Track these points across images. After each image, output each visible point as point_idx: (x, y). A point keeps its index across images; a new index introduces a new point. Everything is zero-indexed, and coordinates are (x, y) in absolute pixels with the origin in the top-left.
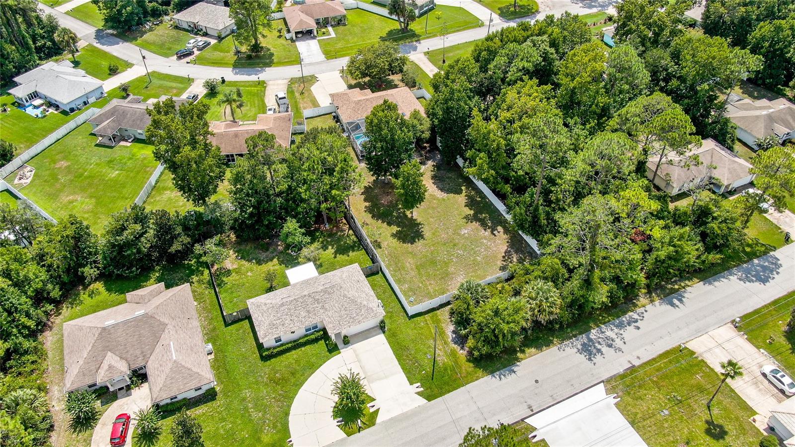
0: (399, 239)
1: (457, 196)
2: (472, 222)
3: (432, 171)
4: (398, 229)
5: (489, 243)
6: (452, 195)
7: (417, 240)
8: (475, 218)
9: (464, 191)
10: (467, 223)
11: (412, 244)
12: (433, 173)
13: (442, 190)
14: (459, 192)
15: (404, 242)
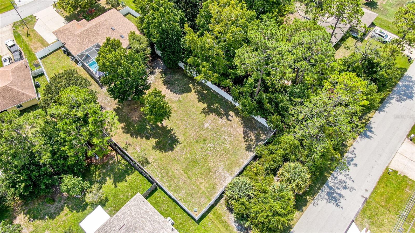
0: (160, 149)
1: (188, 94)
2: (209, 115)
3: (161, 78)
4: (156, 140)
5: (229, 129)
6: (185, 95)
7: (175, 146)
8: (210, 110)
9: (192, 88)
10: (206, 116)
11: (172, 150)
12: (163, 79)
13: (175, 92)
14: (189, 90)
15: (165, 151)
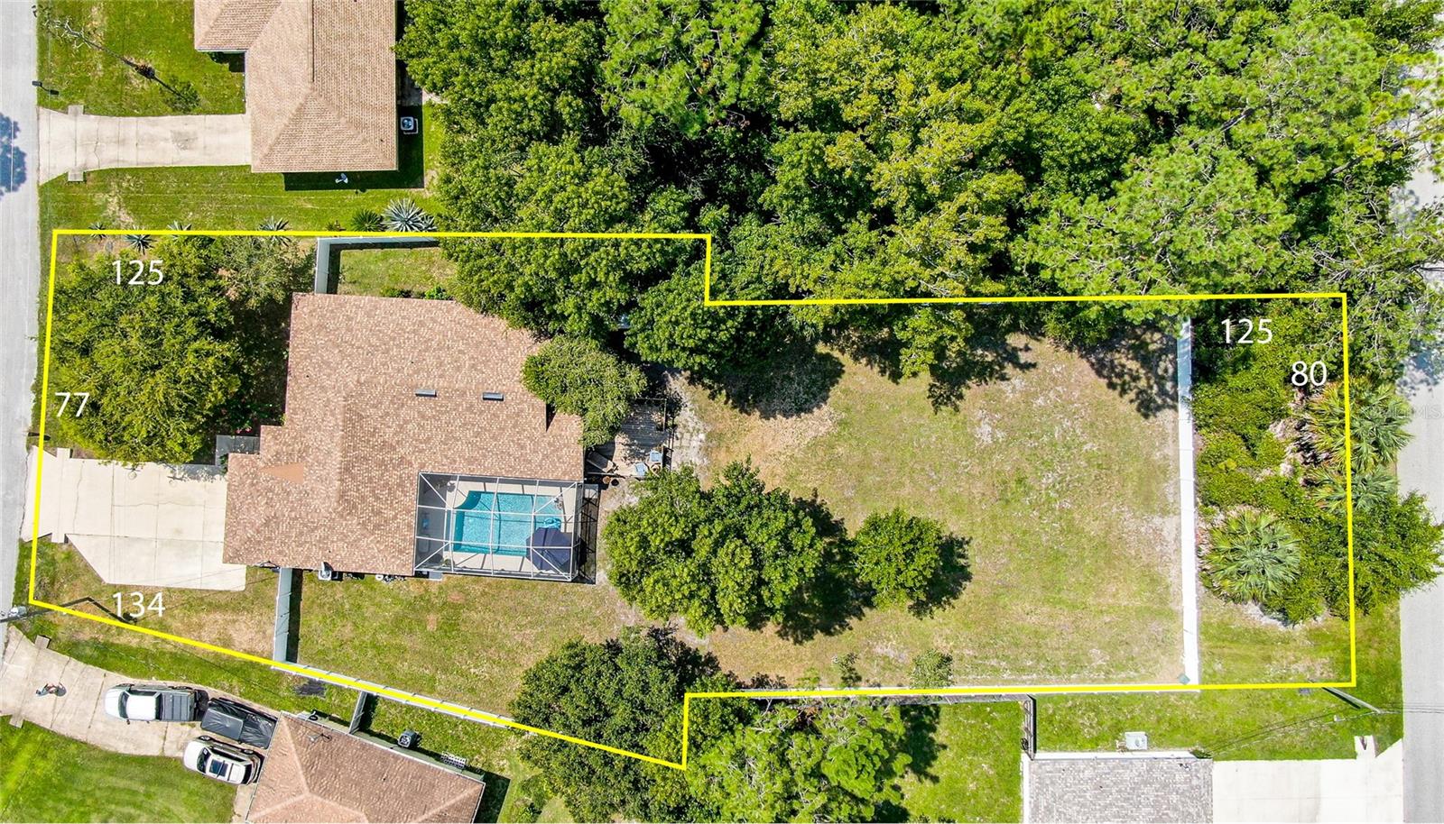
0: (937, 601)
1: (844, 382)
2: (960, 397)
3: (713, 396)
5: (1052, 395)
6: (835, 392)
7: (962, 561)
8: (950, 383)
9: (836, 354)
10: (957, 409)
11: (968, 577)
12: (722, 397)
13: (801, 408)
14: (833, 372)
15: (954, 594)
